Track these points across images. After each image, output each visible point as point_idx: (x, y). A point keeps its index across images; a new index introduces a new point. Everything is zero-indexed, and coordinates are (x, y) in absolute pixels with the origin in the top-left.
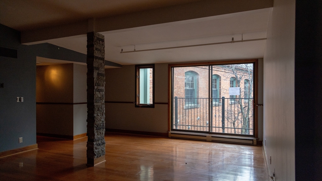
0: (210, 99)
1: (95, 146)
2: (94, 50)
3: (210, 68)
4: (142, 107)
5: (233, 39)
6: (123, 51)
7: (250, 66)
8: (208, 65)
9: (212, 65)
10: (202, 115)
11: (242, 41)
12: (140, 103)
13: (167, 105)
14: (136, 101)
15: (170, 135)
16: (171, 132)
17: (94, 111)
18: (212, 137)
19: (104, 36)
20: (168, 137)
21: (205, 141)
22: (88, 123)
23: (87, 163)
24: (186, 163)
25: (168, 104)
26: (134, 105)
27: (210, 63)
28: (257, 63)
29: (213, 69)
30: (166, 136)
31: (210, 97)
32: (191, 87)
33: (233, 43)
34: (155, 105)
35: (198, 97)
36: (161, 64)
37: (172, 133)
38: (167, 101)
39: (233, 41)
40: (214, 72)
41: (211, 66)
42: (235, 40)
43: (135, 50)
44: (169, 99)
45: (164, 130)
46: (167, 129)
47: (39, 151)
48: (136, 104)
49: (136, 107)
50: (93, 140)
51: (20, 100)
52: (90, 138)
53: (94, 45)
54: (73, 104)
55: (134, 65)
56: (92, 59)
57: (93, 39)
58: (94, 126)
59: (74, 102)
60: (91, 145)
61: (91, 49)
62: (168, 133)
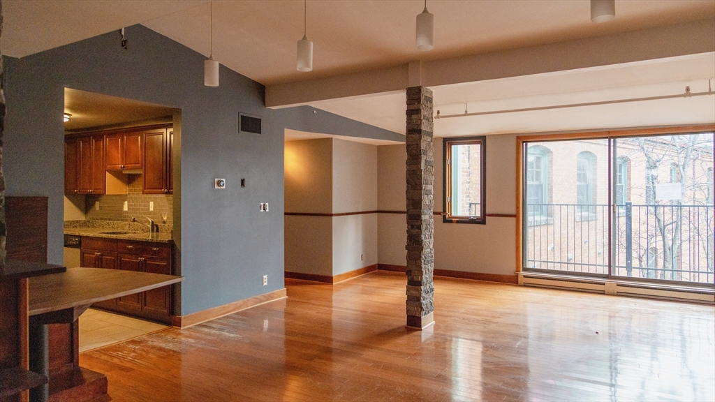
0: (612, 207)
1: (423, 294)
2: (421, 120)
3: (612, 144)
4: (457, 222)
5: (688, 89)
6: (440, 115)
8: (607, 138)
10: (557, 239)
11: (710, 93)
12: (453, 215)
13: (514, 219)
14: (444, 211)
15: (521, 280)
16: (522, 273)
17: (420, 229)
18: (618, 285)
19: (432, 92)
20: (517, 283)
21: (603, 293)
22: (408, 252)
23: (406, 323)
24: (597, 333)
25: (516, 216)
26: (441, 217)
27: (612, 135)
29: (618, 145)
30: (513, 281)
31: (612, 204)
32: (536, 180)
33: (688, 98)
34: (488, 218)
35: (552, 201)
36: (501, 137)
37: (524, 277)
38: (513, 212)
39: (688, 93)
40: (620, 152)
41: (612, 140)
42: (691, 91)
43: (466, 112)
44: (518, 208)
45: (508, 269)
46: (513, 267)
47: (288, 301)
48: (444, 217)
49: (444, 222)
50: (421, 282)
51: (264, 209)
52: (413, 278)
53: (420, 110)
54: (331, 215)
55: (440, 138)
56: (418, 135)
57: (419, 100)
58: (421, 257)
59: (334, 212)
60: (417, 293)
61: (414, 117)
62: (517, 276)
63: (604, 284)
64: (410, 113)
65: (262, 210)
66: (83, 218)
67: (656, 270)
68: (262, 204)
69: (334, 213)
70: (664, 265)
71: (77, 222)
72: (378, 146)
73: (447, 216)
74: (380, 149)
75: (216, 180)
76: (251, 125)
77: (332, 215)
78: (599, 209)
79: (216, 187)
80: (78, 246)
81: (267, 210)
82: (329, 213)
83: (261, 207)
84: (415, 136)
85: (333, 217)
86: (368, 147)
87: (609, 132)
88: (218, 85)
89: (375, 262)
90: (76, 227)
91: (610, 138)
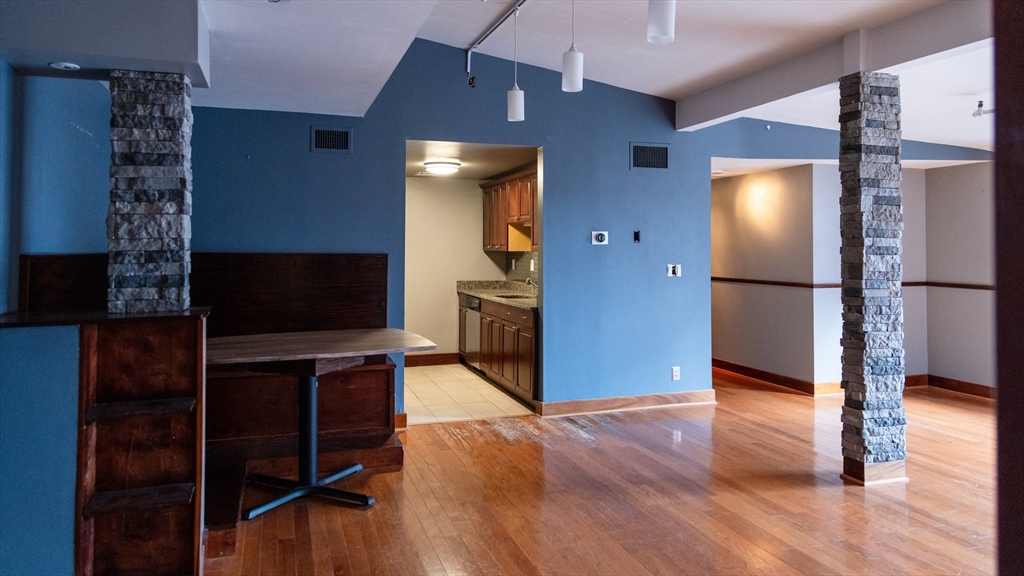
1: (868, 424)
2: (860, 129)
6: (984, 109)
17: (861, 313)
19: (896, 78)
22: (844, 351)
23: (842, 470)
47: (717, 409)
50: (862, 403)
51: (674, 272)
52: (850, 395)
53: (860, 112)
54: (811, 286)
56: (856, 155)
57: (856, 96)
58: (862, 360)
59: (815, 282)
60: (856, 420)
61: (851, 124)
64: (845, 118)
65: (670, 274)
66: (503, 278)
68: (670, 266)
71: (497, 282)
72: (926, 170)
75: (594, 233)
76: (651, 158)
79: (594, 242)
80: (479, 309)
81: (680, 275)
82: (808, 282)
83: (667, 270)
84: (852, 156)
85: (815, 290)
88: (523, 119)
89: (924, 371)
90: (495, 288)
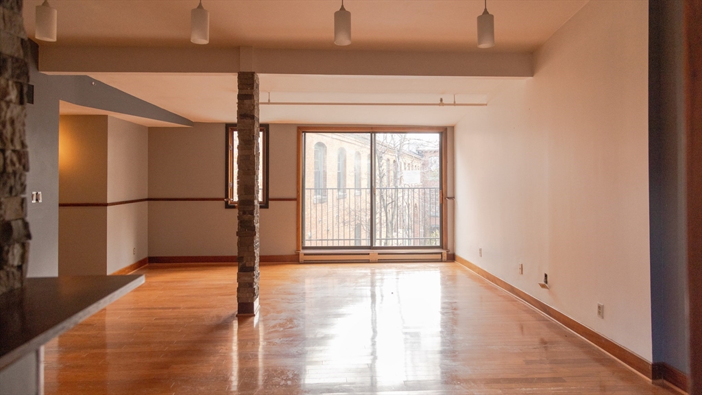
1: (255, 280)
2: (254, 106)
5: (441, 100)
7: (435, 138)
9: (375, 133)
11: (454, 104)
12: (234, 200)
13: (295, 202)
14: (227, 197)
15: (302, 258)
16: (302, 252)
17: (253, 215)
18: (379, 254)
20: (299, 261)
21: (368, 262)
23: (236, 312)
25: (296, 199)
26: (222, 203)
27: (372, 130)
28: (446, 134)
30: (295, 259)
33: (441, 107)
34: (270, 203)
37: (305, 254)
38: (294, 195)
39: (441, 103)
41: (373, 134)
42: (444, 102)
44: (298, 192)
45: (289, 250)
46: (294, 248)
48: (227, 203)
49: (226, 208)
50: (254, 267)
51: (37, 200)
52: (244, 264)
53: (253, 96)
55: (223, 123)
56: (251, 121)
57: (252, 85)
58: (254, 242)
60: (250, 279)
61: (247, 102)
62: (298, 255)
63: (369, 254)
64: (242, 98)
65: (34, 201)
67: (397, 239)
68: (34, 193)
69: (109, 201)
70: (387, 236)
72: (149, 128)
73: (229, 202)
74: (152, 131)
77: (106, 205)
78: (363, 192)
81: (40, 201)
82: (105, 202)
84: (248, 121)
85: (108, 207)
86: (140, 127)
87: (372, 128)
89: (145, 255)
91: (371, 133)
